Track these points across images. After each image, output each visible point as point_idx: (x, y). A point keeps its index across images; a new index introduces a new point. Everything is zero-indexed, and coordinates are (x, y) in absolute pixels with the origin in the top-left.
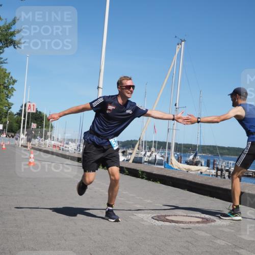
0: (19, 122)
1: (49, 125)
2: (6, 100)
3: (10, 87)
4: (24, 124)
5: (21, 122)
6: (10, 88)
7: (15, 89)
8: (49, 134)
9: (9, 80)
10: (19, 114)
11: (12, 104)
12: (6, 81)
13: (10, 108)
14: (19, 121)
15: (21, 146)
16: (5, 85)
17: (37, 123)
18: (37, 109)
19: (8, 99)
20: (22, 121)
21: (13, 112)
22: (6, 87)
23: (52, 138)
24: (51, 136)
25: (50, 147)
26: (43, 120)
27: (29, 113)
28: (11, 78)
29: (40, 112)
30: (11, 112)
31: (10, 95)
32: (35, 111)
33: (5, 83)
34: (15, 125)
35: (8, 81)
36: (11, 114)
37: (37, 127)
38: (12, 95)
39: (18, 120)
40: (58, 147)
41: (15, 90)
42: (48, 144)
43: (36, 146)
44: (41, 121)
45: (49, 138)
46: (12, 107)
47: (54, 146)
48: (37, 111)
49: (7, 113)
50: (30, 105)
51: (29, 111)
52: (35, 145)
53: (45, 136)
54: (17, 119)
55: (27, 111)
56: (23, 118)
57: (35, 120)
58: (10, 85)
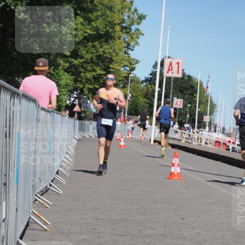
0: (149, 96)
1: (208, 101)
2: (126, 53)
3: (133, 28)
4: (159, 99)
5: (154, 96)
6: (133, 31)
7: (142, 32)
8: (206, 119)
9: (132, 16)
10: (151, 81)
11: (137, 62)
12: (126, 18)
13: (133, 69)
14: (149, 93)
15: (155, 141)
16: (124, 25)
17: (183, 98)
18: (183, 70)
19: (130, 52)
20: (156, 94)
21: (138, 76)
22: (126, 30)
23: (213, 127)
24: (210, 123)
25: (209, 145)
26: (196, 92)
27: (169, 79)
28: (136, 10)
29: (189, 77)
30: (135, 76)
31: (133, 43)
32: (180, 75)
33: (123, 21)
34: (142, 101)
35: (129, 17)
36: (135, 80)
37: (185, 106)
38: (137, 44)
39: (148, 91)
40: (224, 144)
41: (142, 35)
42: (205, 138)
43: (183, 143)
44: (193, 94)
45: (207, 128)
46: (137, 66)
47: (217, 143)
48: (184, 74)
49: (127, 78)
50: (171, 64)
51: (170, 74)
52: (180, 140)
53: (199, 123)
54: (145, 90)
55: (166, 74)
56: (157, 89)
57: (181, 91)
58: (132, 23)
